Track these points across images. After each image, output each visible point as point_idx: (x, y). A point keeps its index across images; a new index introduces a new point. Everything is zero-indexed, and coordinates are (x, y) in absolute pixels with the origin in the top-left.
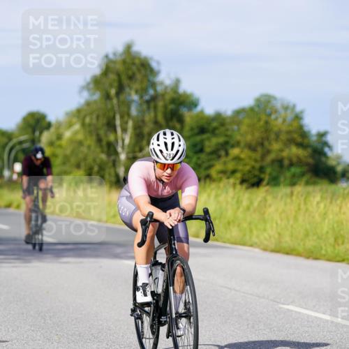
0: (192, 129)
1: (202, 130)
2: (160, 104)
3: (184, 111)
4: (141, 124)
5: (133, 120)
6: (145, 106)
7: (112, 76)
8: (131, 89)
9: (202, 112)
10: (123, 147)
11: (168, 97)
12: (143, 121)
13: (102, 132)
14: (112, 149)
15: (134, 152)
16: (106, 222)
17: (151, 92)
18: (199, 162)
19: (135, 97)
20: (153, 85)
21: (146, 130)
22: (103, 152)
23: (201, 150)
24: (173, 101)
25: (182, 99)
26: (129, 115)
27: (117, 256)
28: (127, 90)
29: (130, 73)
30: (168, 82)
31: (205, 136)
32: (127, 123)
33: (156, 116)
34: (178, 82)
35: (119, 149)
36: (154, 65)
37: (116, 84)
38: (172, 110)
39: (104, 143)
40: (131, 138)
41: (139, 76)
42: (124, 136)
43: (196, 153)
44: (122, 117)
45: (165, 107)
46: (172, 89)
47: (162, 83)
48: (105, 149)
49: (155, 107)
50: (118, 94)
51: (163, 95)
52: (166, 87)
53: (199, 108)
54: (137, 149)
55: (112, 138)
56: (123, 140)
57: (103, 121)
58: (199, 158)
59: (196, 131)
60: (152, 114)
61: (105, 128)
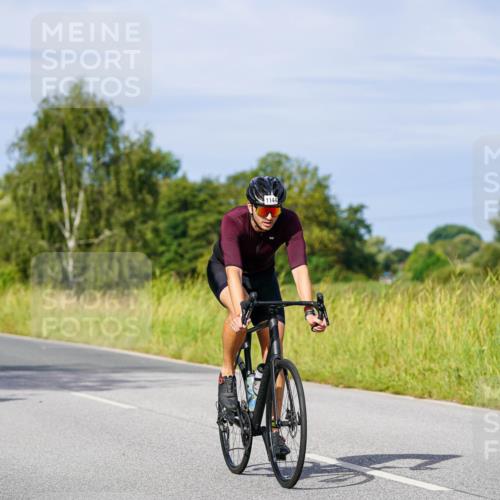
0: (170, 204)
1: (185, 205)
2: (125, 168)
3: (159, 178)
4: (96, 196)
5: (86, 191)
6: (102, 172)
7: (55, 129)
8: (82, 146)
9: (184, 178)
10: (71, 231)
11: (135, 158)
12: (100, 193)
13: (41, 210)
14: (56, 233)
15: (88, 237)
16: (47, 338)
17: (112, 151)
18: (181, 250)
19: (88, 159)
20: (114, 141)
21: (104, 206)
22: (43, 238)
23: (184, 234)
24: (143, 163)
25: (155, 161)
26: (79, 184)
27: (63, 386)
28: (76, 149)
29: (81, 124)
30: (134, 137)
31: (188, 213)
32: (77, 195)
33: (118, 186)
34: (149, 136)
35: (67, 234)
36: (115, 112)
37: (60, 140)
38: (140, 176)
39: (44, 224)
40: (82, 217)
41: (93, 129)
42: (73, 214)
43: (176, 237)
44: (69, 187)
45: (132, 172)
46: (141, 146)
47: (126, 138)
48: (46, 233)
49: (117, 173)
50: (63, 154)
51: (128, 155)
52: (132, 145)
53: (180, 174)
54: (92, 233)
55: (55, 216)
56: (72, 221)
57: (42, 192)
58: (180, 245)
59: (176, 206)
60: (113, 183)
61: (45, 203)
